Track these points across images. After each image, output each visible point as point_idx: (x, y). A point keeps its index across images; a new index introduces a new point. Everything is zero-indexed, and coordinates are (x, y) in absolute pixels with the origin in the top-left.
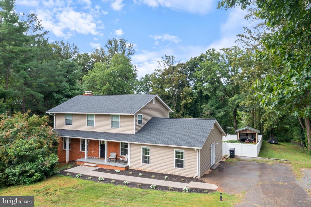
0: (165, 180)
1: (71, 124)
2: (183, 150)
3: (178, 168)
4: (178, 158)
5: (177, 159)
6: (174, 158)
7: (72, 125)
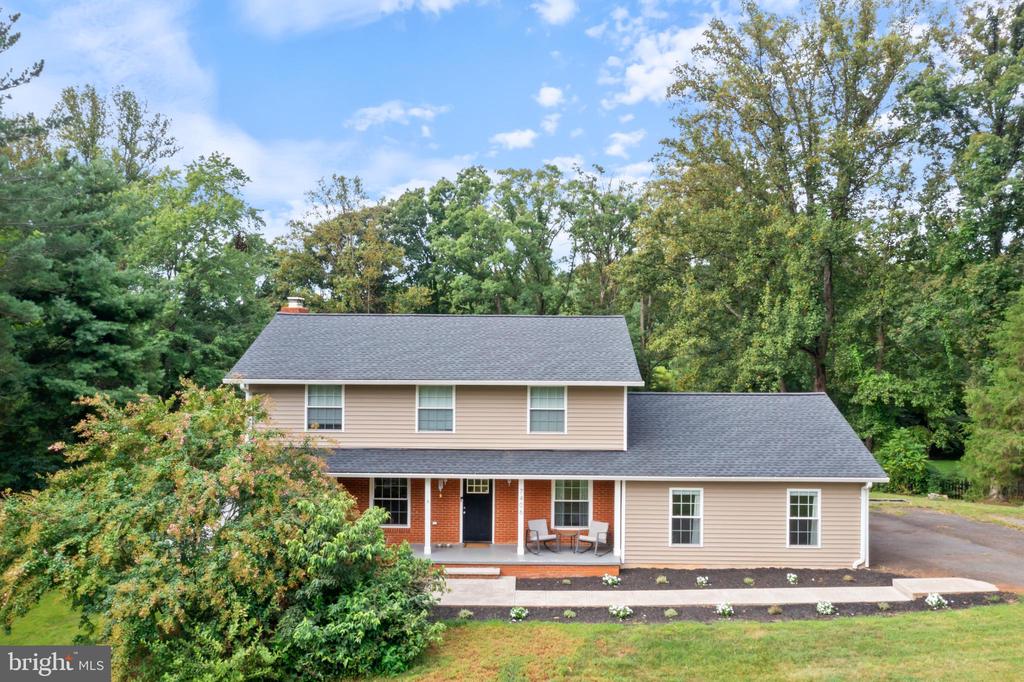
0: (793, 586)
1: (338, 427)
2: (814, 490)
3: (798, 546)
4: (801, 516)
5: (794, 518)
6: (785, 516)
7: (343, 430)
